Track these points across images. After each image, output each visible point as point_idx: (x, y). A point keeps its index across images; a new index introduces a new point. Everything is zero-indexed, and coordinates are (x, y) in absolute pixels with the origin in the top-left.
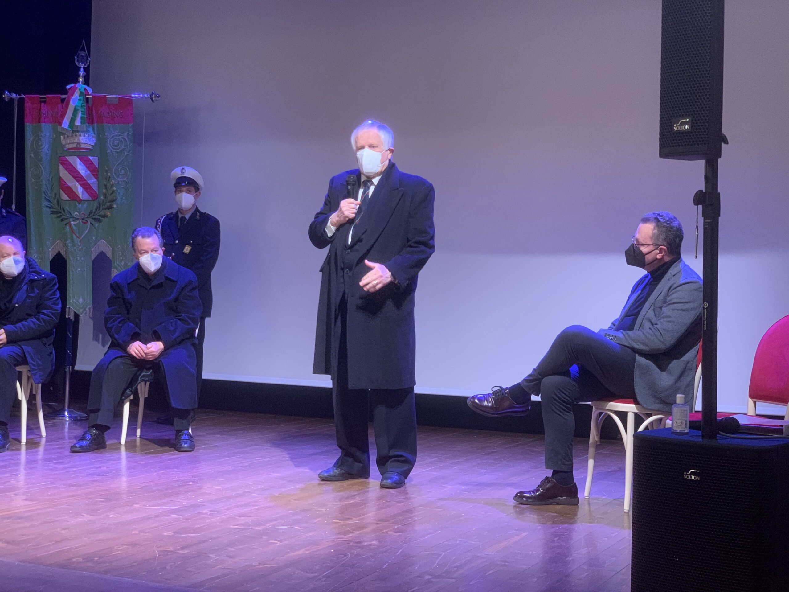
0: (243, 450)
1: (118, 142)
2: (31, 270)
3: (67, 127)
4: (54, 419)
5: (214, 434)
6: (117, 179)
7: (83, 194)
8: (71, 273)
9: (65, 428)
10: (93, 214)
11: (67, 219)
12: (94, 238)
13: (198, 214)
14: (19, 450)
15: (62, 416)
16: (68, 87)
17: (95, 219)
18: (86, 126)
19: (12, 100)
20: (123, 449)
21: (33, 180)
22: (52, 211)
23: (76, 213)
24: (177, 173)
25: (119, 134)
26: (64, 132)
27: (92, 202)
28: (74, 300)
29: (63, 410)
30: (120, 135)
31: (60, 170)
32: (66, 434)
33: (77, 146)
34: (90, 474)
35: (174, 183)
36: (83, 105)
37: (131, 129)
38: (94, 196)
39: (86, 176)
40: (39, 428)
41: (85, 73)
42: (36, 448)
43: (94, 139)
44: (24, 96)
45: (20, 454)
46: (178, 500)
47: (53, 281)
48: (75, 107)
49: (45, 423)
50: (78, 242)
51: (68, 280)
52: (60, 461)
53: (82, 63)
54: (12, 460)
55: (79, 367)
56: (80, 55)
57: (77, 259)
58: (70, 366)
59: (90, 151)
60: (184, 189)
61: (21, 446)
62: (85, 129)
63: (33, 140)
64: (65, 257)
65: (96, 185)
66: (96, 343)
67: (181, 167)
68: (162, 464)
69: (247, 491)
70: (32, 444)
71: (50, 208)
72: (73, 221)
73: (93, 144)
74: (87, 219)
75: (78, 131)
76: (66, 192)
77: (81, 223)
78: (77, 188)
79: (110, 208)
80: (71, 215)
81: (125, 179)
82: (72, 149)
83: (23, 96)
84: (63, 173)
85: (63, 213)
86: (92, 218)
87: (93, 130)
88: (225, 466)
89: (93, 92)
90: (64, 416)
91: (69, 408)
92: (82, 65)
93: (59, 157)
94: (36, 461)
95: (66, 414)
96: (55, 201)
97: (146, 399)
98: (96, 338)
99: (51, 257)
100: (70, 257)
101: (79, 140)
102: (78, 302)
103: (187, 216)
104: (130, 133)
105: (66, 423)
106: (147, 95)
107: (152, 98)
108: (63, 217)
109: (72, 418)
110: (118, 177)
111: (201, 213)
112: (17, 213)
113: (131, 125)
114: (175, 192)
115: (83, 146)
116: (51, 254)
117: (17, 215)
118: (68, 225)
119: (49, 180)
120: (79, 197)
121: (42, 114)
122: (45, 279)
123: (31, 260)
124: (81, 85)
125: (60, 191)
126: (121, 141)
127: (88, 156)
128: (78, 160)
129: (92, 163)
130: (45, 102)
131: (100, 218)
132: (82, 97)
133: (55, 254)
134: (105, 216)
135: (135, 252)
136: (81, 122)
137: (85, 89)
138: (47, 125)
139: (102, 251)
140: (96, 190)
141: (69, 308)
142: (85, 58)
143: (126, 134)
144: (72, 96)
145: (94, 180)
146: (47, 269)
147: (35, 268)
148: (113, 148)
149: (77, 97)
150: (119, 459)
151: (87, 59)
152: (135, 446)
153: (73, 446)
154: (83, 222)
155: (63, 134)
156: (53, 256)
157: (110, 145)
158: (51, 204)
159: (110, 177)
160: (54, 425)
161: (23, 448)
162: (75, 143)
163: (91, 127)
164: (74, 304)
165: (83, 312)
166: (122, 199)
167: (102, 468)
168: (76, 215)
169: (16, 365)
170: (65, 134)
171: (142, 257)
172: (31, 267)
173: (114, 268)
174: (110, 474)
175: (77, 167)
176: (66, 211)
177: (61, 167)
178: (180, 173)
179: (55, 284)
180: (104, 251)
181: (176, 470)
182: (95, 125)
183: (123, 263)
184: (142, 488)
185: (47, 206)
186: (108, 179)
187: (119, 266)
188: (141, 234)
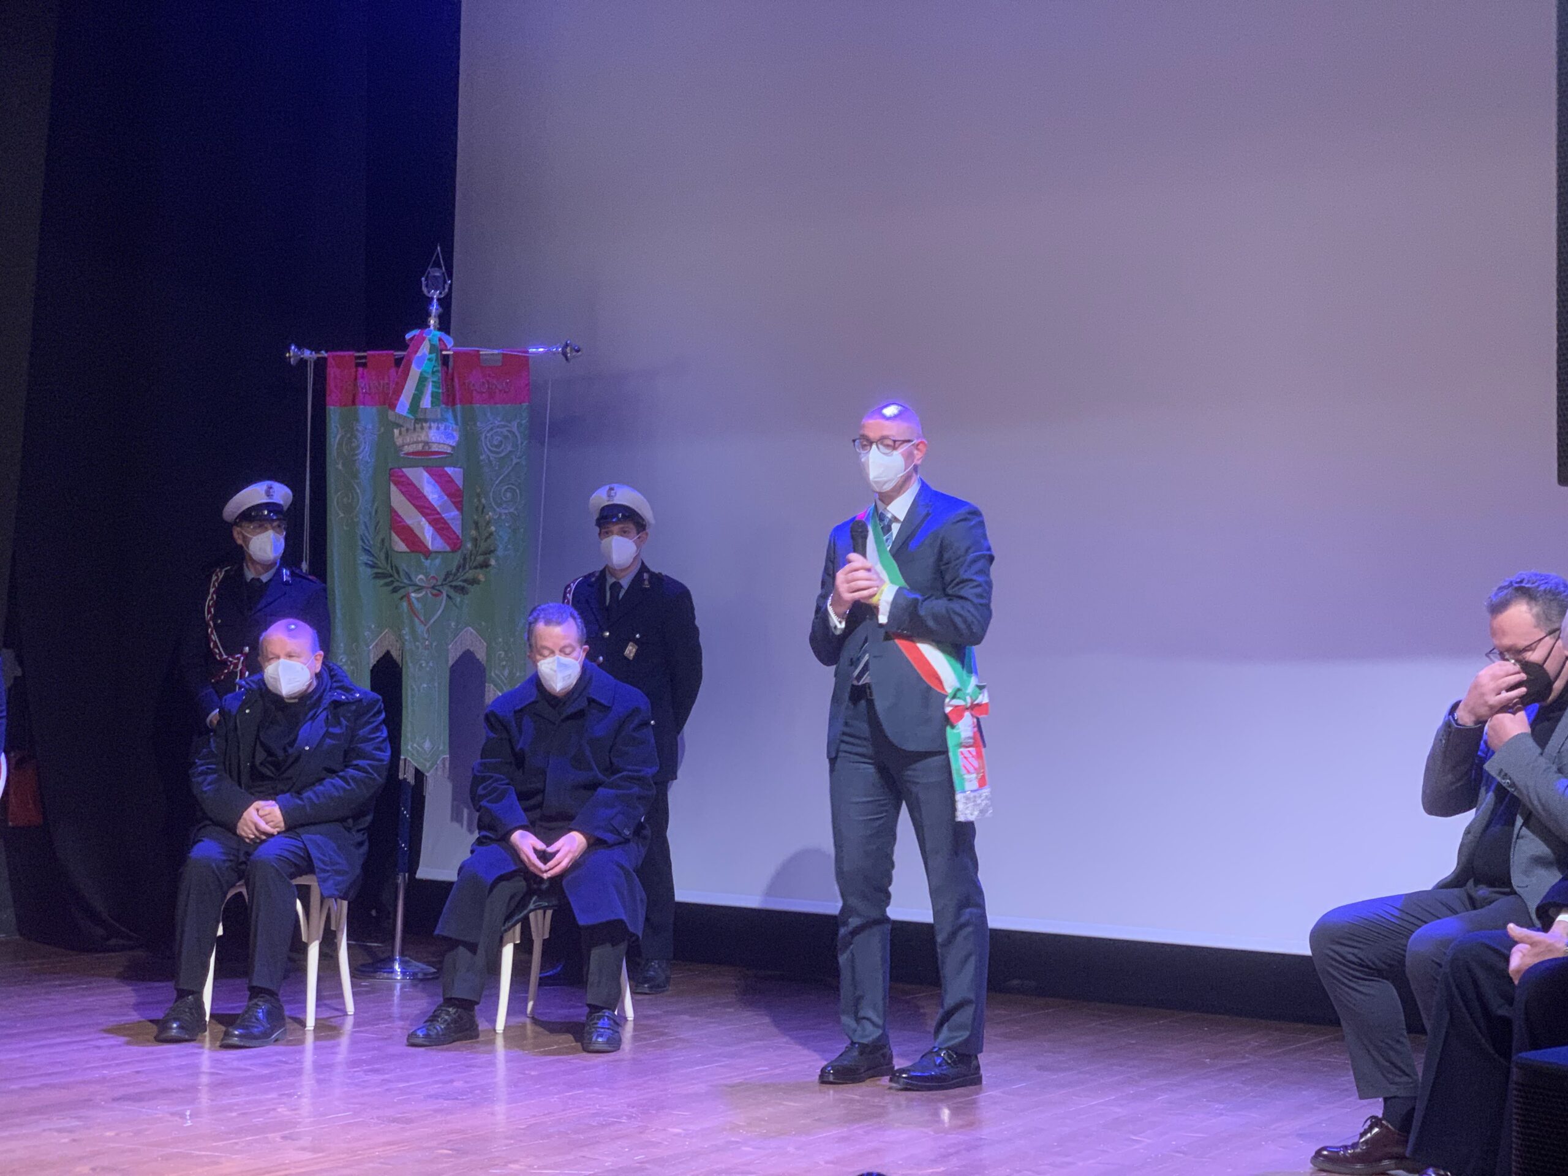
0: (733, 1049)
1: (500, 438)
2: (335, 685)
3: (405, 414)
4: (375, 978)
5: (677, 1013)
6: (498, 510)
7: (433, 539)
8: (409, 693)
9: (393, 996)
10: (451, 578)
11: (404, 587)
12: (453, 624)
13: (646, 576)
14: (301, 1042)
15: (389, 972)
16: (408, 336)
17: (455, 588)
18: (441, 410)
19: (303, 362)
20: (500, 1042)
21: (342, 515)
22: (376, 573)
23: (421, 576)
24: (600, 498)
25: (503, 423)
26: (401, 422)
27: (451, 554)
28: (415, 745)
29: (392, 960)
30: (504, 426)
31: (392, 493)
32: (395, 1010)
33: (423, 447)
34: (430, 1096)
35: (595, 518)
36: (435, 369)
37: (525, 414)
38: (455, 544)
39: (440, 506)
40: (341, 996)
41: (440, 310)
42: (333, 1037)
43: (456, 435)
44: (326, 355)
45: (302, 1052)
46: (597, 1156)
47: (375, 705)
48: (421, 374)
49: (353, 985)
50: (423, 632)
51: (404, 705)
52: (376, 1066)
53: (436, 290)
54: (286, 1063)
55: (424, 872)
56: (432, 274)
57: (421, 665)
58: (405, 872)
59: (450, 458)
60: (616, 528)
61: (304, 1033)
62: (439, 416)
63: (342, 438)
64: (399, 660)
65: (459, 522)
66: (456, 825)
67: (607, 487)
68: (571, 1077)
69: (733, 1139)
70: (327, 1028)
71: (372, 567)
72: (415, 592)
73: (454, 444)
74: (440, 588)
75: (426, 421)
76: (403, 537)
77: (430, 595)
78: (422, 528)
79: (485, 565)
80: (410, 579)
81: (512, 510)
82: (413, 453)
83: (324, 354)
84: (398, 501)
85: (396, 576)
86: (451, 586)
87: (455, 417)
88: (693, 1084)
89: (455, 345)
90: (393, 971)
91: (402, 954)
92: (435, 295)
93: (391, 469)
94: (330, 1066)
95: (397, 967)
96: (382, 556)
97: (546, 943)
98: (456, 817)
99: (373, 661)
100: (409, 661)
101: (428, 436)
102: (423, 748)
103: (625, 582)
104: (524, 422)
105: (395, 986)
106: (557, 348)
107: (564, 354)
108: (396, 584)
109: (407, 975)
110: (499, 505)
111: (652, 575)
112: (310, 577)
113: (525, 405)
114: (600, 534)
115: (435, 448)
116: (372, 656)
117: (311, 581)
118: (405, 599)
119: (370, 513)
120: (426, 547)
121: (360, 389)
122: (360, 700)
123: (335, 667)
124: (433, 332)
125: (390, 533)
126: (506, 437)
127: (444, 467)
128: (425, 474)
129: (451, 481)
130: (364, 365)
131: (465, 585)
132: (433, 356)
133: (381, 655)
134: (474, 582)
135: (532, 651)
136: (432, 403)
137: (440, 340)
138: (368, 408)
139: (468, 650)
140: (458, 532)
141: (405, 759)
142: (441, 280)
143: (515, 423)
144: (416, 352)
145: (455, 513)
146: (365, 683)
147: (342, 681)
148: (489, 450)
149: (424, 355)
150: (492, 1063)
151: (445, 282)
152: (524, 1037)
153: (412, 1034)
154: (433, 595)
155: (399, 426)
156: (377, 659)
157: (486, 444)
158: (374, 560)
159: (484, 507)
160: (373, 990)
161: (310, 1038)
162: (421, 442)
163: (450, 411)
164: (415, 753)
165: (431, 767)
166: (506, 549)
167: (455, 1084)
168: (421, 579)
169: (293, 876)
170: (401, 426)
171: (542, 662)
172: (334, 679)
173: (489, 683)
174: (470, 1095)
175: (423, 489)
176: (401, 573)
177: (393, 488)
178: (605, 497)
179: (379, 712)
180: (472, 649)
181: (596, 1089)
182: (458, 407)
183: (506, 673)
184: (530, 1126)
185: (366, 564)
186: (483, 510)
187: (501, 679)
188: (544, 618)
